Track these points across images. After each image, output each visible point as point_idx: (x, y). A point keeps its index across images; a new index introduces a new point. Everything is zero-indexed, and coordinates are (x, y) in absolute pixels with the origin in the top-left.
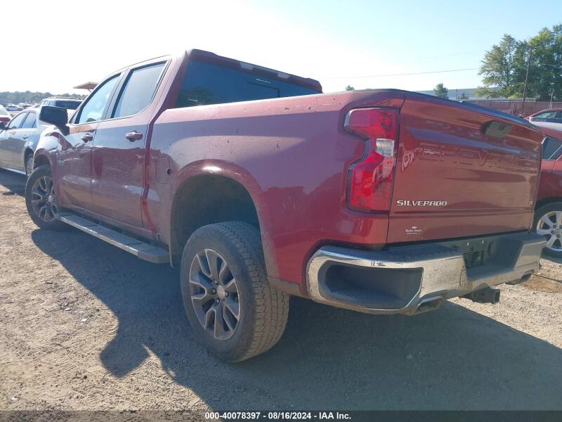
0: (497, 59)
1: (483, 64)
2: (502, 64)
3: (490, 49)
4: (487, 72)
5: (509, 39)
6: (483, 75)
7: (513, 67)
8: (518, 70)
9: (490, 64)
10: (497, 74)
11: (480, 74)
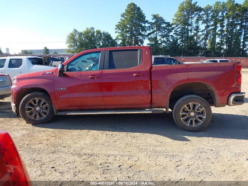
0: (72, 38)
1: (67, 40)
2: (74, 40)
3: (69, 34)
4: (69, 43)
5: (76, 31)
6: (67, 44)
7: (78, 42)
8: (80, 43)
9: (70, 40)
10: (72, 44)
11: (66, 44)
